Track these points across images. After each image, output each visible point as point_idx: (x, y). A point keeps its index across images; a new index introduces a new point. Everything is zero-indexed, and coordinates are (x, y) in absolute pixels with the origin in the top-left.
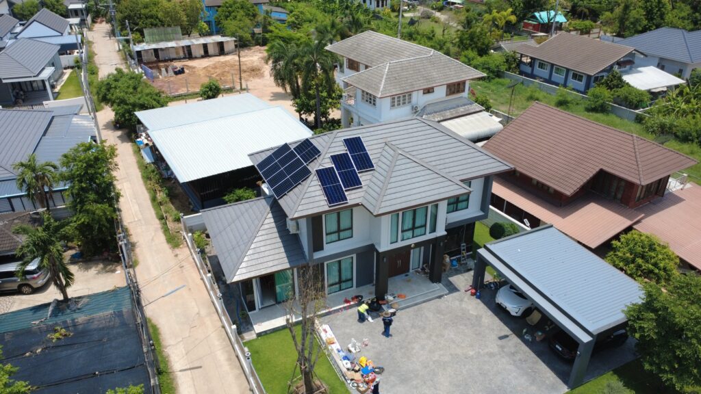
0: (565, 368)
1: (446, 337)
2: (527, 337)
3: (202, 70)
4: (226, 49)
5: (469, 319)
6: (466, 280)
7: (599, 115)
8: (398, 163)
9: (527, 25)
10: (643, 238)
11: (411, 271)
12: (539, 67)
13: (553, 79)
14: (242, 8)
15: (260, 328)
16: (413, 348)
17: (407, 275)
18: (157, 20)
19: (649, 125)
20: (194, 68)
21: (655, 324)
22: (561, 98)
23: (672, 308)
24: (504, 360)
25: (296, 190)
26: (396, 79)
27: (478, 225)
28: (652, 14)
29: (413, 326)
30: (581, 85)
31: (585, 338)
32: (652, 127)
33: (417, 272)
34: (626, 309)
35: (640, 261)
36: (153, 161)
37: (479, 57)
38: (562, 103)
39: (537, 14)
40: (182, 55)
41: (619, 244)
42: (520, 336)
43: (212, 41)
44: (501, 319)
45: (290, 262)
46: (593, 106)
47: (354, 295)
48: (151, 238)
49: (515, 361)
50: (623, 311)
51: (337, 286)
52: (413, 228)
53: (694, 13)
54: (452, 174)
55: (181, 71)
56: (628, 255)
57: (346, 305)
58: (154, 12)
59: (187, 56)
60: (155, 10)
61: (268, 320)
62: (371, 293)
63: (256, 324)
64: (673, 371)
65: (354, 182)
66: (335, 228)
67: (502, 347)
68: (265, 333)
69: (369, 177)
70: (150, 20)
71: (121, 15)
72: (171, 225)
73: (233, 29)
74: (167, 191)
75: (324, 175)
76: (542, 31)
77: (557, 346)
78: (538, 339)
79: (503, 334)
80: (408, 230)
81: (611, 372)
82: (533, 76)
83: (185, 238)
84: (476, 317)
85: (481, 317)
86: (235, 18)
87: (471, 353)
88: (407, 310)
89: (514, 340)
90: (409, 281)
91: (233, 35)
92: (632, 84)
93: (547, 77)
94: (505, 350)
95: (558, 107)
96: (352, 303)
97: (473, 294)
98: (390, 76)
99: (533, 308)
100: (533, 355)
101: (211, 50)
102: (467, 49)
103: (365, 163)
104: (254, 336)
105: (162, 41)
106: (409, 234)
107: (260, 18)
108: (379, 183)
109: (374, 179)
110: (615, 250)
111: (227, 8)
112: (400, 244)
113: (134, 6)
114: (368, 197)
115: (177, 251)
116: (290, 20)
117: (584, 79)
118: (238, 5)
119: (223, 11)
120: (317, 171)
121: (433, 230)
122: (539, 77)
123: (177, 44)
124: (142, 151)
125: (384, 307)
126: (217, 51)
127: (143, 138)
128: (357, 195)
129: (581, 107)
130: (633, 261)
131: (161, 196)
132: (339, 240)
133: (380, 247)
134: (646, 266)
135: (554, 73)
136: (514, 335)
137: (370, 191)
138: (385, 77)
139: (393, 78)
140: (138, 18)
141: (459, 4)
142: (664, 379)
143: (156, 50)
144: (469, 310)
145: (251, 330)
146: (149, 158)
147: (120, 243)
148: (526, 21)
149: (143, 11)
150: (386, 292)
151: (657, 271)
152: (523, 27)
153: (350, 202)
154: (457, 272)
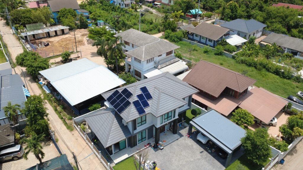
0: (223, 160)
1: (182, 155)
2: (209, 151)
3: (56, 43)
4: (65, 32)
5: (189, 147)
6: (185, 131)
7: (220, 57)
8: (161, 95)
9: (187, 15)
10: (243, 111)
11: (166, 130)
12: (196, 36)
13: (201, 41)
14: (69, 12)
15: (116, 161)
16: (172, 161)
17: (164, 132)
18: (30, 19)
19: (237, 60)
20: (53, 42)
21: (251, 144)
22: (205, 50)
23: (256, 140)
24: (203, 161)
25: (126, 110)
26: (148, 52)
27: (187, 111)
28: (233, 11)
29: (170, 152)
30: (212, 44)
31: (230, 152)
32: (239, 61)
33: (167, 130)
34: (241, 139)
35: (242, 119)
36: (50, 92)
37: (172, 33)
38: (206, 52)
39: (191, 11)
40: (45, 36)
41: (235, 114)
42: (207, 151)
43: (59, 29)
44: (200, 145)
45: (125, 136)
46: (217, 53)
47: (147, 144)
48: (60, 128)
49: (207, 161)
50: (240, 140)
51: (141, 140)
52: (168, 117)
53: (247, 9)
54: (179, 97)
55: (48, 45)
56: (238, 118)
57: (145, 148)
58: (28, 15)
59: (48, 36)
60: (28, 14)
61: (118, 158)
62: (153, 141)
63: (114, 160)
64: (257, 158)
65: (146, 105)
66: (140, 121)
67: (202, 156)
68: (119, 163)
69: (151, 102)
70: (27, 19)
71: (12, 17)
72: (68, 122)
73: (68, 23)
74: (62, 107)
75: (136, 104)
76: (193, 18)
77: (220, 154)
78: (213, 151)
79: (201, 151)
80: (166, 119)
81: (237, 160)
82: (194, 40)
83: (74, 127)
84: (191, 145)
85: (193, 145)
86: (67, 18)
87: (192, 160)
88: (167, 146)
89: (205, 152)
90: (166, 135)
91: (68, 25)
92: (230, 43)
93: (199, 40)
94: (203, 157)
95: (204, 53)
96: (147, 146)
97: (188, 137)
98: (145, 52)
99: (210, 140)
100: (212, 157)
101: (58, 33)
102: (167, 29)
103: (149, 97)
104: (114, 165)
105: (35, 30)
106: (167, 120)
107: (78, 17)
108: (155, 104)
109: (153, 103)
110: (234, 116)
111: (62, 12)
112: (164, 124)
113: (18, 13)
114: (152, 110)
115: (73, 132)
116: (91, 17)
117: (213, 42)
118: (67, 11)
119: (61, 14)
120: (133, 102)
121: (174, 117)
122: (195, 40)
123: (42, 31)
124: (43, 87)
125: (159, 146)
126: (61, 33)
127: (42, 81)
128: (149, 109)
129: (213, 53)
130: (240, 120)
131: (59, 109)
132: (142, 125)
133: (157, 126)
134: (244, 121)
135: (201, 39)
136: (205, 151)
137: (152, 107)
138: (144, 52)
139: (147, 52)
140: (20, 18)
141: (159, 5)
142: (254, 161)
143: (34, 35)
144: (188, 144)
145: (112, 163)
146: (48, 90)
147: (52, 134)
148: (187, 13)
149: (22, 15)
150: (159, 140)
151: (248, 123)
152: (186, 16)
153: (146, 113)
154: (182, 128)
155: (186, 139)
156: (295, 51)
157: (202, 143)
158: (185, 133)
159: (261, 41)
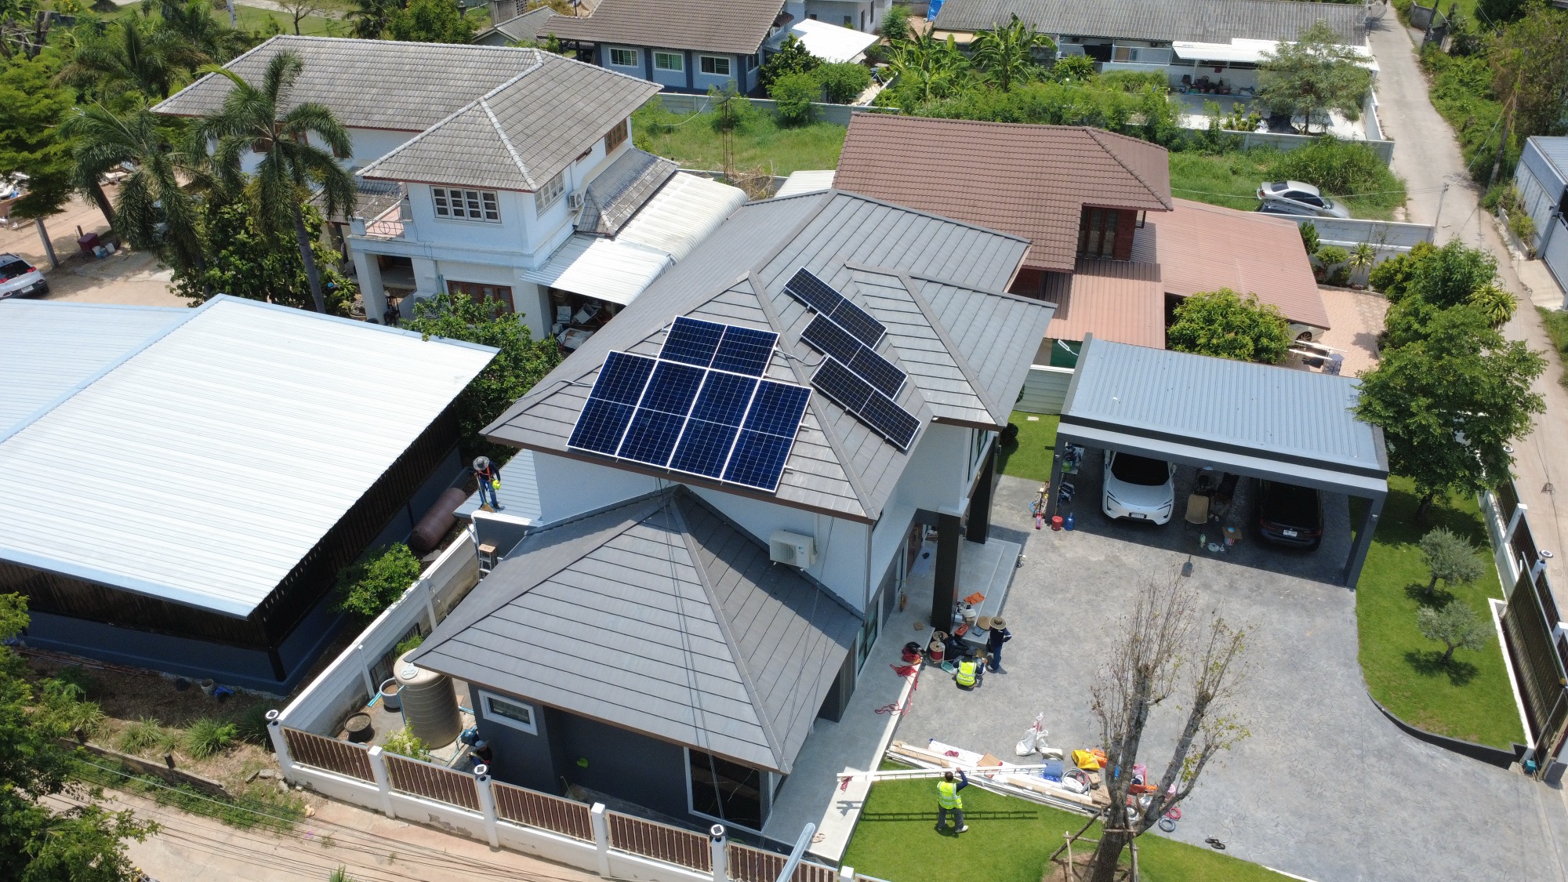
2: (1214, 548)
5: (1106, 572)
6: (1011, 509)
26: (528, 135)
30: (732, 80)
42: (1205, 553)
44: (1146, 543)
46: (793, 115)
47: (897, 655)
49: (1249, 597)
57: (910, 681)
65: (890, 376)
67: (1206, 586)
69: (892, 355)
72: (210, 771)
75: (836, 385)
77: (1285, 533)
78: (1233, 540)
79: (1179, 567)
84: (1110, 561)
85: (1115, 558)
89: (1204, 565)
94: (1216, 587)
96: (916, 668)
97: (1055, 528)
98: (510, 132)
100: (1254, 571)
109: (908, 353)
117: (732, 66)
120: (816, 381)
128: (915, 402)
129: (767, 122)
135: (656, 69)
136: (1195, 557)
138: (503, 136)
139: (520, 135)
144: (1087, 560)
153: (923, 424)
155: (1057, 542)
156: (1097, 43)
157: (1152, 523)
158: (1023, 517)
159: (934, 30)
